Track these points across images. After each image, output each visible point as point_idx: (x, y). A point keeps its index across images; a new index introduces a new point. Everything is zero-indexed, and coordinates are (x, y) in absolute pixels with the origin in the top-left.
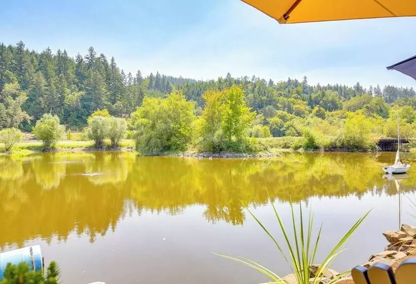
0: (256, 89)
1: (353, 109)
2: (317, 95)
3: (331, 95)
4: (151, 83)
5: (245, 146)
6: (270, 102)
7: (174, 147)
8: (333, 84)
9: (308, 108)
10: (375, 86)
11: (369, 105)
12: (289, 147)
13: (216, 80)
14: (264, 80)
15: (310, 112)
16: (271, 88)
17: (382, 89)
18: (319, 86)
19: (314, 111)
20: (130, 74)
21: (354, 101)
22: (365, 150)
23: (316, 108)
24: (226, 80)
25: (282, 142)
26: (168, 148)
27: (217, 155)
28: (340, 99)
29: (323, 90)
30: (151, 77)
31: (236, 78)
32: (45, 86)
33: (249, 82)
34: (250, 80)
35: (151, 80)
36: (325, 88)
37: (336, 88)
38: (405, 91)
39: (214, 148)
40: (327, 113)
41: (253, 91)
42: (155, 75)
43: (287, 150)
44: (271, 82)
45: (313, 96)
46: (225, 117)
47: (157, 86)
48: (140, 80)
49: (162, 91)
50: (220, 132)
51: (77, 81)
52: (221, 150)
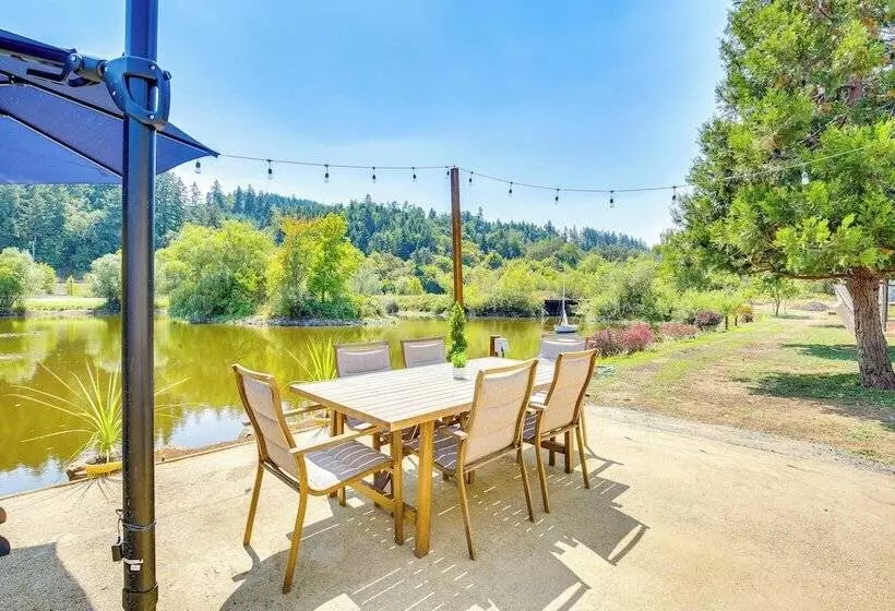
0: (407, 222)
1: (539, 256)
2: (493, 235)
3: (513, 237)
4: (238, 204)
5: (342, 308)
6: (427, 242)
7: (231, 310)
8: (517, 221)
9: (480, 253)
10: (570, 227)
11: (559, 253)
12: (427, 310)
13: (346, 204)
14: (420, 209)
15: (482, 259)
16: (429, 222)
17: (580, 230)
18: (499, 223)
19: (487, 258)
20: (195, 185)
21: (541, 245)
22: (527, 315)
23: (491, 254)
24: (362, 206)
25: (420, 302)
26: (219, 311)
27: (296, 322)
28: (525, 242)
29: (503, 229)
30: (239, 194)
31: (378, 204)
32: (21, 197)
33: (399, 211)
34: (400, 207)
35: (238, 198)
36: (507, 227)
37: (521, 227)
38: (606, 236)
39: (291, 310)
40: (504, 261)
41: (402, 224)
42: (245, 189)
43: (424, 314)
44: (433, 214)
45: (488, 236)
46: (314, 261)
47: (249, 209)
48: (218, 196)
49: (258, 218)
50: (303, 286)
51: (92, 191)
52: (303, 314)
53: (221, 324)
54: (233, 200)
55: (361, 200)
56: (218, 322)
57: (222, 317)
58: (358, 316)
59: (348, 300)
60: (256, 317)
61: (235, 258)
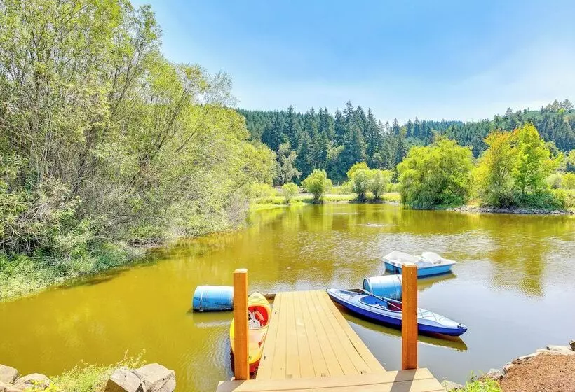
4: (409, 131)
5: (546, 199)
7: (447, 201)
13: (491, 119)
20: (387, 123)
24: (506, 118)
26: (439, 202)
27: (506, 211)
30: (409, 125)
32: (310, 143)
35: (409, 127)
39: (501, 201)
42: (413, 121)
46: (518, 163)
47: (416, 134)
48: (397, 129)
49: (422, 139)
50: (511, 182)
51: (337, 136)
52: (511, 204)
53: (442, 211)
54: (406, 129)
55: (503, 114)
56: (440, 210)
57: (440, 206)
58: (563, 207)
59: (548, 194)
60: (469, 207)
61: (450, 165)
